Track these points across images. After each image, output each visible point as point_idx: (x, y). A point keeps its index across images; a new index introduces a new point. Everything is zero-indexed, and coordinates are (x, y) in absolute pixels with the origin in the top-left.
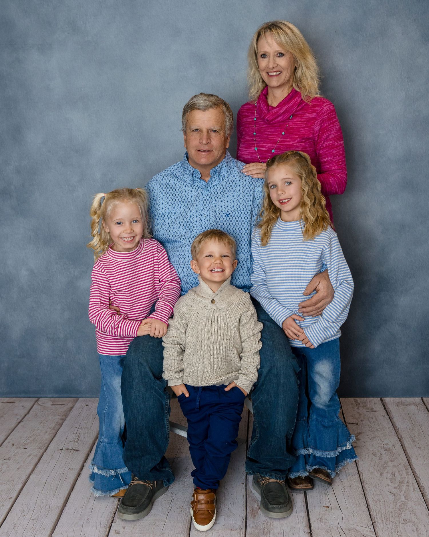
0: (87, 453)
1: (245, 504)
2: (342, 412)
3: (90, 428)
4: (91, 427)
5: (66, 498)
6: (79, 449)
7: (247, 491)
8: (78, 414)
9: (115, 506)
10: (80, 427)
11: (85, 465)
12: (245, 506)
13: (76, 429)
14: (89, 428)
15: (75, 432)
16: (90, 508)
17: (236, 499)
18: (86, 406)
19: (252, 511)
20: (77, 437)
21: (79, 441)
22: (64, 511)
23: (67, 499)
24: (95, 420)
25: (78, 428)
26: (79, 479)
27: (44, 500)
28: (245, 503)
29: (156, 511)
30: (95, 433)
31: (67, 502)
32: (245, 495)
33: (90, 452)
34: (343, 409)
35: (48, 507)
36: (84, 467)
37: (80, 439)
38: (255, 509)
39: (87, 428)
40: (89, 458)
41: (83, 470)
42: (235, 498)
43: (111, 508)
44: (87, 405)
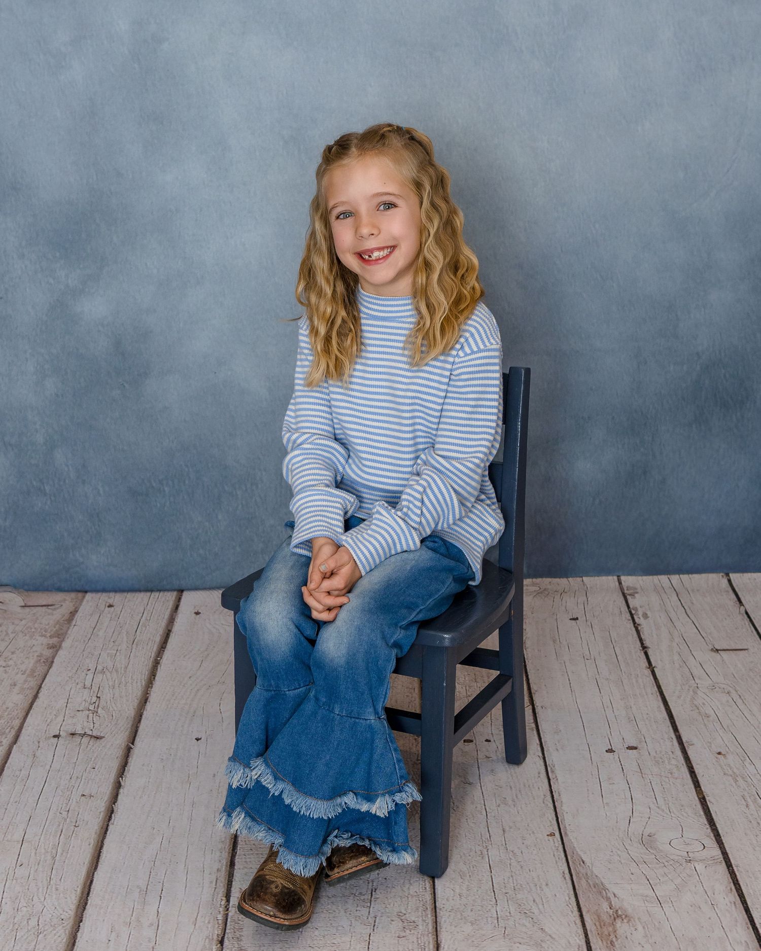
0: (123, 746)
1: (575, 904)
2: (747, 613)
3: (125, 671)
4: (126, 668)
5: (82, 893)
6: (102, 735)
7: (569, 857)
8: (91, 630)
9: (220, 917)
10: (100, 668)
11: (122, 784)
12: (576, 909)
13: (90, 676)
14: (123, 672)
15: (88, 684)
16: (152, 925)
17: (547, 885)
18: (107, 608)
19: (597, 924)
20: (94, 699)
21: (100, 711)
22: (79, 934)
23: (85, 895)
24: (134, 646)
25: (93, 670)
26: (111, 827)
27: (22, 900)
28: (573, 899)
29: (335, 931)
30: (139, 684)
31: (86, 904)
32: (567, 871)
33: (133, 744)
34: (747, 607)
35: (33, 922)
36: (121, 791)
37: (102, 703)
38: (605, 917)
39: (117, 671)
40: (130, 760)
41: (119, 797)
42: (544, 884)
43: (209, 923)
44: (110, 606)
